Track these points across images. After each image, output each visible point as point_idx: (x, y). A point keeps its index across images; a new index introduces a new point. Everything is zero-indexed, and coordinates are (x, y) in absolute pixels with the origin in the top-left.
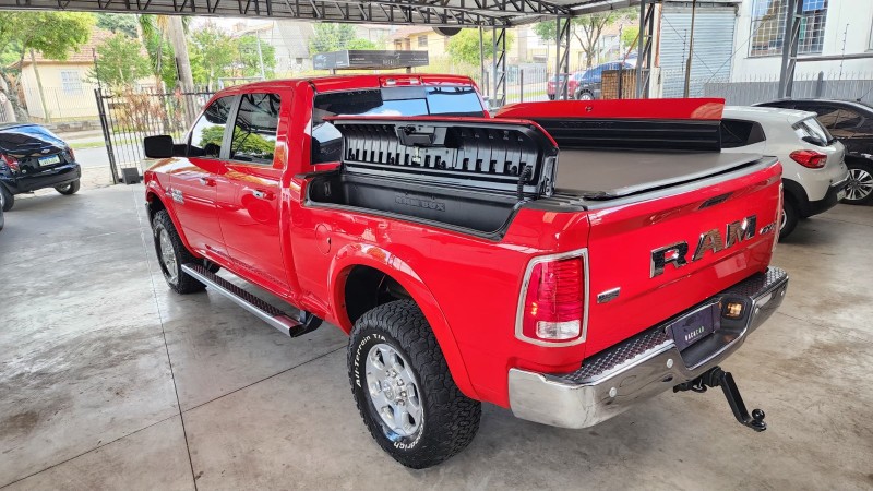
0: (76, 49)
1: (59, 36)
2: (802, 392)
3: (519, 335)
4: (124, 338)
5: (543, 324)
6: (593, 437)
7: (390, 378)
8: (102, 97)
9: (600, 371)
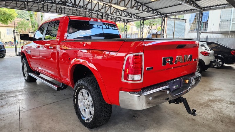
0: (11, 22)
1: (6, 18)
2: (206, 111)
3: (123, 80)
4: (7, 93)
5: (130, 75)
6: (146, 121)
7: (85, 100)
8: (15, 32)
9: (147, 91)
